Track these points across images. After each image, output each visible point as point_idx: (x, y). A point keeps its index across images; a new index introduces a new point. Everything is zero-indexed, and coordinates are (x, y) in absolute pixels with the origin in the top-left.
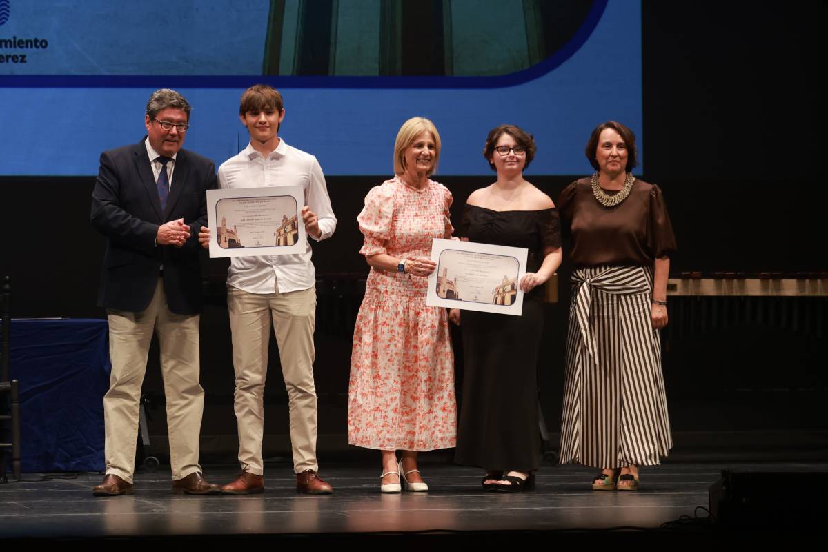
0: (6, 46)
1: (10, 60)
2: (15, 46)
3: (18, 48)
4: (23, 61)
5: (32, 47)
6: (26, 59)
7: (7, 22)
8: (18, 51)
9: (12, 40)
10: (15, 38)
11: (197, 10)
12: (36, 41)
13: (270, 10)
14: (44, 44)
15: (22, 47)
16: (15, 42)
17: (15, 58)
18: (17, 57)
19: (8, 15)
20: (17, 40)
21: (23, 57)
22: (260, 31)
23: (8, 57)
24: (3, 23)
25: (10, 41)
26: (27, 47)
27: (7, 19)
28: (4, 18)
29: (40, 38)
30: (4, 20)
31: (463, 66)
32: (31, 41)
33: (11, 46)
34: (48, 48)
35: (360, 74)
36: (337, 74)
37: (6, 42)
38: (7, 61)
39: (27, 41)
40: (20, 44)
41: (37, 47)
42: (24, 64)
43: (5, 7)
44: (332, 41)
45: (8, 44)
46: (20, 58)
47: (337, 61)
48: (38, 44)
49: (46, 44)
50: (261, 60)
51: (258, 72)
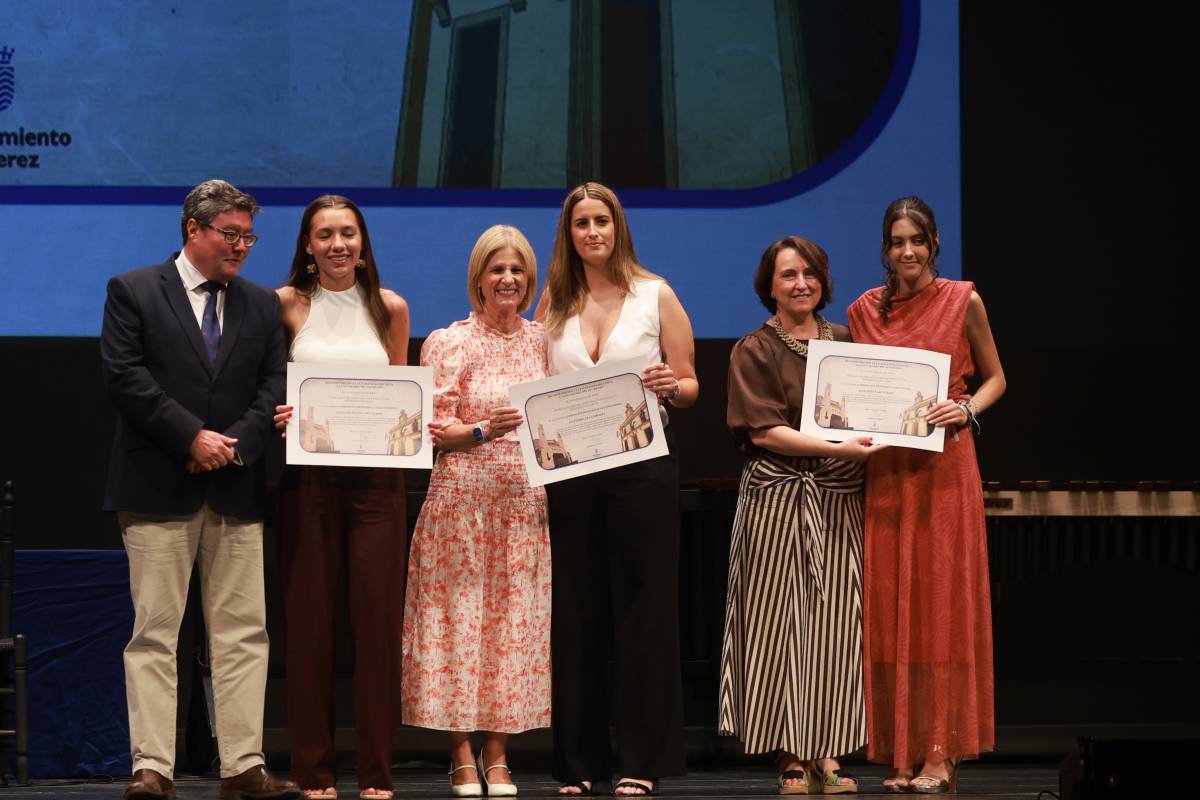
0: (9, 143)
1: (15, 162)
2: (22, 144)
3: (26, 145)
4: (34, 165)
5: (47, 144)
6: (38, 162)
7: (10, 107)
8: (27, 150)
9: (18, 132)
10: (22, 130)
11: (295, 89)
12: (54, 134)
13: (404, 90)
14: (65, 139)
15: (33, 144)
16: (22, 136)
17: (21, 161)
18: (25, 159)
19: (12, 97)
20: (25, 133)
21: (35, 158)
22: (388, 121)
23: (11, 158)
24: (5, 108)
25: (14, 135)
26: (40, 143)
27: (10, 102)
28: (5, 100)
29: (60, 132)
30: (5, 104)
31: (693, 175)
32: (46, 135)
33: (16, 143)
34: (71, 145)
35: (539, 186)
36: (504, 186)
37: (8, 136)
38: (10, 165)
39: (40, 136)
40: (30, 139)
41: (55, 144)
42: (35, 170)
43: (7, 84)
44: (497, 136)
45: (12, 139)
46: (29, 161)
47: (504, 167)
48: (57, 139)
49: (69, 139)
50: (390, 164)
51: (386, 182)
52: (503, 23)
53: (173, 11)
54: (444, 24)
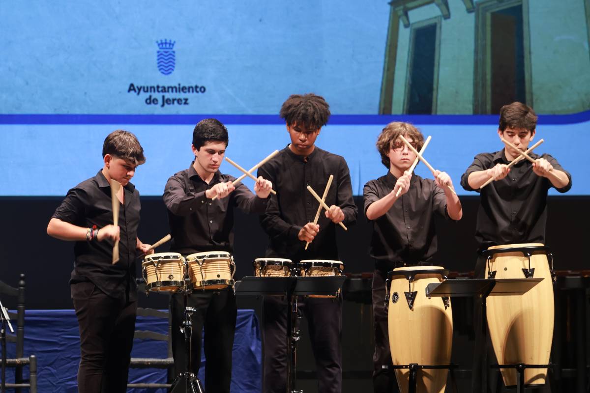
0: (172, 91)
1: (176, 102)
2: (179, 91)
4: (186, 103)
5: (193, 91)
6: (188, 102)
7: (173, 72)
8: (182, 96)
9: (177, 86)
10: (179, 85)
11: (326, 62)
12: (196, 87)
13: (385, 62)
14: (202, 90)
15: (185, 92)
16: (179, 88)
17: (179, 101)
18: (181, 100)
19: (174, 67)
20: (181, 86)
21: (186, 100)
22: (377, 79)
23: (174, 100)
24: (170, 73)
25: (176, 88)
26: (189, 91)
27: (173, 70)
28: (171, 69)
29: (200, 85)
30: (170, 71)
31: (542, 106)
32: (192, 87)
33: (176, 91)
34: (206, 93)
35: (457, 113)
36: (439, 113)
37: (172, 88)
38: (173, 103)
39: (189, 88)
40: (183, 89)
41: (197, 92)
42: (186, 106)
43: (171, 56)
44: (435, 86)
45: (174, 90)
46: (184, 101)
47: (439, 102)
48: (198, 90)
49: (205, 90)
50: (377, 102)
51: (374, 111)
52: (438, 26)
53: (260, 20)
54: (407, 26)
